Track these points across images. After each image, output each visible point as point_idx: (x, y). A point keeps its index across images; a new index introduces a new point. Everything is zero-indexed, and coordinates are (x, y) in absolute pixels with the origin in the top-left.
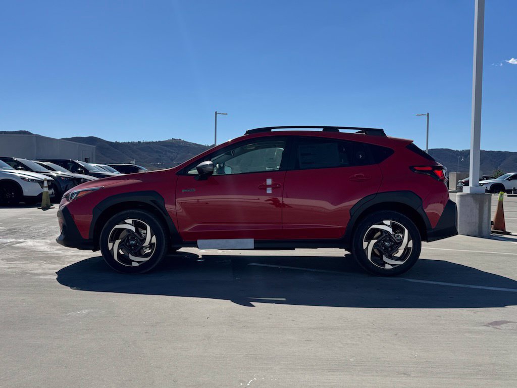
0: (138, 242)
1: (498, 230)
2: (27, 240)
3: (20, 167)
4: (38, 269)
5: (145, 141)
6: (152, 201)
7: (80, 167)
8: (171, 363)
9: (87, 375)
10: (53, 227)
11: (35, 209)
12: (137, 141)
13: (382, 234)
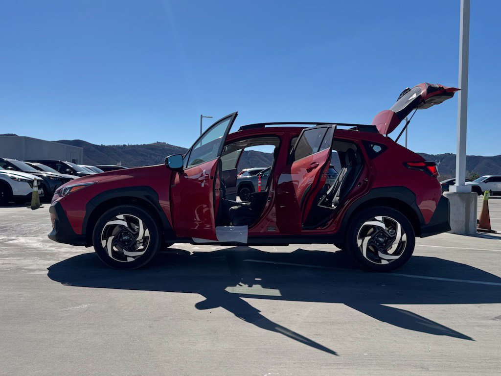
0: (131, 237)
1: (484, 228)
2: (19, 238)
3: (10, 167)
4: (32, 265)
5: (130, 144)
6: (145, 196)
7: (69, 167)
8: (180, 358)
9: (94, 370)
10: (44, 225)
11: (25, 209)
12: (122, 145)
13: (375, 230)
